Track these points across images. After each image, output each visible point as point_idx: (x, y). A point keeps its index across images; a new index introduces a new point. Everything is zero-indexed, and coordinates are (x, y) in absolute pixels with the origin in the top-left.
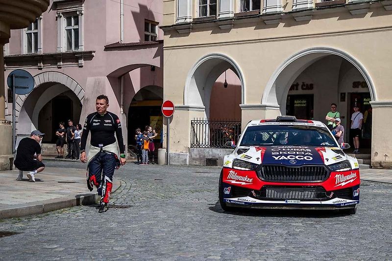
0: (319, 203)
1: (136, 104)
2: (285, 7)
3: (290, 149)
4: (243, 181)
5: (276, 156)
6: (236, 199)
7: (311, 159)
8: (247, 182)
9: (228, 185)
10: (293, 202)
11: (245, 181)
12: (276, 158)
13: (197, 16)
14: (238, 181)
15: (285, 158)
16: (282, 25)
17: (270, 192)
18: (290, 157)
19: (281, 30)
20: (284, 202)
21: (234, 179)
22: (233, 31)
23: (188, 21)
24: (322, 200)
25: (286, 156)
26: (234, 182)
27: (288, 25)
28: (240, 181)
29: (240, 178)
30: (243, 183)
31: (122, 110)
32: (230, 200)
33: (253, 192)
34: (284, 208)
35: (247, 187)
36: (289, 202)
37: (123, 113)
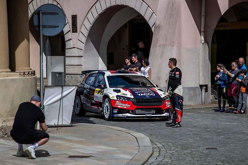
0: (159, 115)
1: (228, 26)
3: (139, 89)
4: (125, 106)
5: (139, 93)
6: (121, 115)
7: (154, 95)
8: (127, 107)
9: (116, 108)
10: (149, 115)
11: (126, 106)
12: (139, 95)
15: (143, 95)
17: (137, 111)
18: (145, 94)
20: (145, 116)
21: (119, 105)
24: (161, 114)
25: (143, 93)
26: (119, 107)
28: (123, 106)
31: (203, 38)
32: (117, 116)
33: (130, 111)
34: (145, 118)
35: (127, 109)
36: (147, 115)
37: (203, 42)
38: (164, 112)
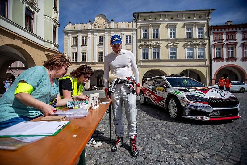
2: (91, 61)
13: (72, 61)
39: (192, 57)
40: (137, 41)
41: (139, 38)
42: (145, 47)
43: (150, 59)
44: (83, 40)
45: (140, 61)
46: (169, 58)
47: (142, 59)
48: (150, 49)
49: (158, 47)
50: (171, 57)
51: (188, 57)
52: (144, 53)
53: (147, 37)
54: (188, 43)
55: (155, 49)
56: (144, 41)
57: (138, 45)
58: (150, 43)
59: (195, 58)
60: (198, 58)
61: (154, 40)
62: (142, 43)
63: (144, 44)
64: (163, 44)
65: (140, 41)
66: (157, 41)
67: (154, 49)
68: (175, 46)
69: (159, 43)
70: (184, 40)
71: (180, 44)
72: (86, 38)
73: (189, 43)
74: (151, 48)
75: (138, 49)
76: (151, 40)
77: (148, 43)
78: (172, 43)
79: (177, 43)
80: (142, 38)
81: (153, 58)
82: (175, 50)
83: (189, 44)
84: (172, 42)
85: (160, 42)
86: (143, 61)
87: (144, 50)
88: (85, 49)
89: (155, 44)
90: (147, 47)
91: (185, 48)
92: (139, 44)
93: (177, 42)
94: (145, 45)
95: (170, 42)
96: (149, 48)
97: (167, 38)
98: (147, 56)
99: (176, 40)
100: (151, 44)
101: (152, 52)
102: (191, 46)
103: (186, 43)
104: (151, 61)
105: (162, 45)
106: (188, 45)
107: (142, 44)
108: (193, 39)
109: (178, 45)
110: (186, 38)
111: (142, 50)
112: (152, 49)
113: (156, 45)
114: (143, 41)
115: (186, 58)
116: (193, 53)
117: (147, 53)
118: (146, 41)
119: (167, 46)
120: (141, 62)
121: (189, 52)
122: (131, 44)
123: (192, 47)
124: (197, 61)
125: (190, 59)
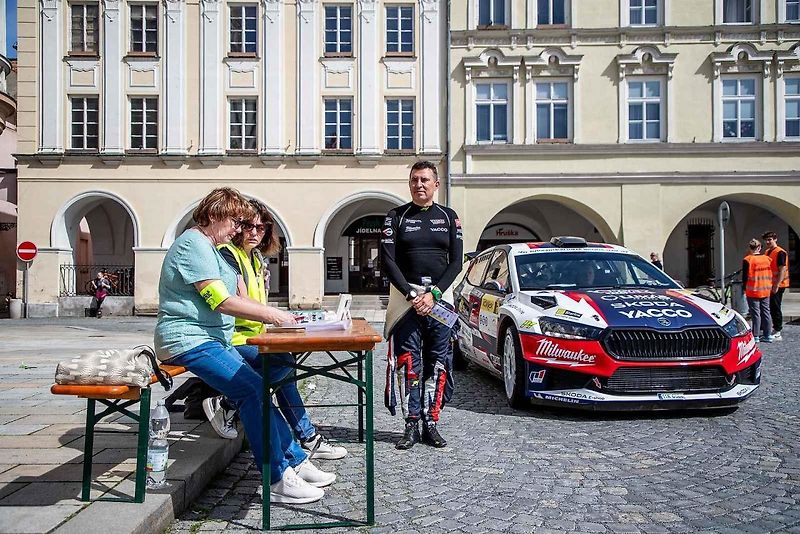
2: (189, 149)
4: (572, 360)
5: (627, 310)
6: (558, 393)
7: (690, 315)
8: (582, 362)
9: (539, 366)
10: (670, 396)
11: (578, 360)
12: (630, 315)
13: (69, 147)
14: (562, 359)
15: (645, 314)
16: (185, 167)
18: (653, 312)
19: (184, 171)
20: (656, 398)
22: (122, 168)
23: (58, 151)
24: (721, 391)
26: (550, 361)
27: (193, 167)
28: (567, 360)
29: (567, 353)
30: (574, 365)
32: (543, 395)
33: (596, 380)
35: (588, 370)
36: (665, 397)
38: (733, 381)
39: (748, 129)
40: (449, 38)
41: (457, 24)
42: (494, 73)
43: (518, 140)
44: (136, 23)
45: (464, 151)
46: (625, 138)
47: (472, 139)
48: (517, 85)
49: (565, 73)
50: (635, 131)
51: (730, 128)
52: (483, 110)
53: (500, 18)
54: (730, 49)
55: (549, 84)
56: (488, 39)
57: (453, 65)
58: (519, 51)
59: (768, 137)
60: (782, 136)
61: (541, 33)
62: (474, 53)
63: (485, 60)
64: (593, 60)
65: (465, 38)
66: (556, 39)
67: (543, 87)
68: (659, 71)
69: (568, 51)
70: (710, 33)
71: (688, 57)
72: (156, 14)
73: (736, 51)
74: (524, 81)
75: (454, 85)
76: (524, 37)
77: (506, 52)
78: (639, 55)
79: (670, 50)
80: (474, 24)
81: (532, 139)
82: (659, 90)
83: (735, 58)
84: (642, 47)
85: (576, 47)
86: (480, 154)
87: (483, 88)
88: (146, 77)
89: (545, 57)
90: (503, 75)
91: (712, 78)
92: (457, 55)
93: (670, 46)
94: (493, 63)
95: (627, 46)
96: (513, 81)
97: (612, 23)
98: (503, 128)
99: (663, 33)
100: (523, 60)
101: (527, 102)
102: (746, 70)
103: (717, 54)
104: (524, 153)
105: (582, 65)
106: (732, 63)
107: (477, 59)
108: (759, 31)
109: (676, 64)
110: (720, 21)
111: (474, 89)
112: (532, 87)
113: (554, 61)
114: (479, 40)
115: (719, 137)
116: (757, 107)
117: (502, 111)
118: (497, 39)
119: (614, 71)
120: (469, 158)
121: (736, 102)
122: (413, 58)
123: (753, 72)
124: (777, 150)
125: (740, 139)
